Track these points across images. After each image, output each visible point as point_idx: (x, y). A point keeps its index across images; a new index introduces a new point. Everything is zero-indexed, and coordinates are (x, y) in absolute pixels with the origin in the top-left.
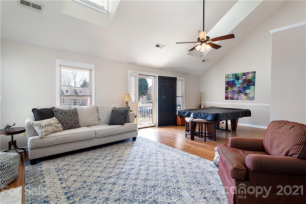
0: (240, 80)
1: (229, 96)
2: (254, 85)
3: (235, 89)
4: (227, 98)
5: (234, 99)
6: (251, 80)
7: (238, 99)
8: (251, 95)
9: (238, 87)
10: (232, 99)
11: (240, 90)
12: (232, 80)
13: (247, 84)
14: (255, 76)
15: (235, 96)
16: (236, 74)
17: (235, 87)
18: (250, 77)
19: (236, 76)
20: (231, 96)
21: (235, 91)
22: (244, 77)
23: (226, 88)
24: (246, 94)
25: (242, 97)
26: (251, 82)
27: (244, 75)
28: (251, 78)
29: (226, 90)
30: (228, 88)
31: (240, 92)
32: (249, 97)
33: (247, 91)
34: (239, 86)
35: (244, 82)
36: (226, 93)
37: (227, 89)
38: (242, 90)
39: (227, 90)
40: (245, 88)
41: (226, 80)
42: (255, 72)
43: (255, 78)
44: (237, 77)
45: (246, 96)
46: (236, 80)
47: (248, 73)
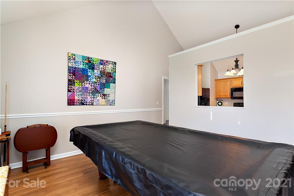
0: (95, 71)
1: (76, 98)
2: (114, 83)
3: (87, 86)
4: (71, 102)
5: (86, 105)
6: (111, 73)
7: (92, 104)
8: (111, 98)
9: (92, 82)
10: (83, 104)
11: (96, 88)
12: (81, 66)
13: (106, 80)
14: (115, 69)
15: (87, 98)
16: (89, 58)
17: (88, 82)
18: (109, 68)
19: (90, 62)
20: (80, 98)
21: (87, 88)
22: (101, 66)
23: (69, 81)
24: (104, 95)
25: (98, 100)
26: (111, 77)
27: (102, 64)
28: (110, 71)
29: (69, 84)
30: (74, 83)
31: (95, 91)
32: (109, 101)
33: (106, 91)
34: (94, 80)
35: (102, 76)
36: (69, 91)
37: (71, 83)
38: (98, 89)
39: (71, 85)
40: (104, 86)
41: (70, 65)
42: (115, 63)
43: (115, 73)
44: (90, 64)
45: (105, 98)
46: (90, 69)
47: (107, 62)
